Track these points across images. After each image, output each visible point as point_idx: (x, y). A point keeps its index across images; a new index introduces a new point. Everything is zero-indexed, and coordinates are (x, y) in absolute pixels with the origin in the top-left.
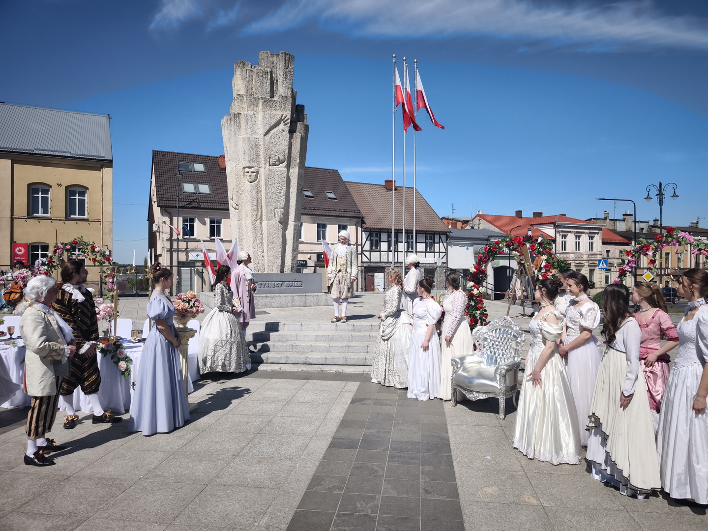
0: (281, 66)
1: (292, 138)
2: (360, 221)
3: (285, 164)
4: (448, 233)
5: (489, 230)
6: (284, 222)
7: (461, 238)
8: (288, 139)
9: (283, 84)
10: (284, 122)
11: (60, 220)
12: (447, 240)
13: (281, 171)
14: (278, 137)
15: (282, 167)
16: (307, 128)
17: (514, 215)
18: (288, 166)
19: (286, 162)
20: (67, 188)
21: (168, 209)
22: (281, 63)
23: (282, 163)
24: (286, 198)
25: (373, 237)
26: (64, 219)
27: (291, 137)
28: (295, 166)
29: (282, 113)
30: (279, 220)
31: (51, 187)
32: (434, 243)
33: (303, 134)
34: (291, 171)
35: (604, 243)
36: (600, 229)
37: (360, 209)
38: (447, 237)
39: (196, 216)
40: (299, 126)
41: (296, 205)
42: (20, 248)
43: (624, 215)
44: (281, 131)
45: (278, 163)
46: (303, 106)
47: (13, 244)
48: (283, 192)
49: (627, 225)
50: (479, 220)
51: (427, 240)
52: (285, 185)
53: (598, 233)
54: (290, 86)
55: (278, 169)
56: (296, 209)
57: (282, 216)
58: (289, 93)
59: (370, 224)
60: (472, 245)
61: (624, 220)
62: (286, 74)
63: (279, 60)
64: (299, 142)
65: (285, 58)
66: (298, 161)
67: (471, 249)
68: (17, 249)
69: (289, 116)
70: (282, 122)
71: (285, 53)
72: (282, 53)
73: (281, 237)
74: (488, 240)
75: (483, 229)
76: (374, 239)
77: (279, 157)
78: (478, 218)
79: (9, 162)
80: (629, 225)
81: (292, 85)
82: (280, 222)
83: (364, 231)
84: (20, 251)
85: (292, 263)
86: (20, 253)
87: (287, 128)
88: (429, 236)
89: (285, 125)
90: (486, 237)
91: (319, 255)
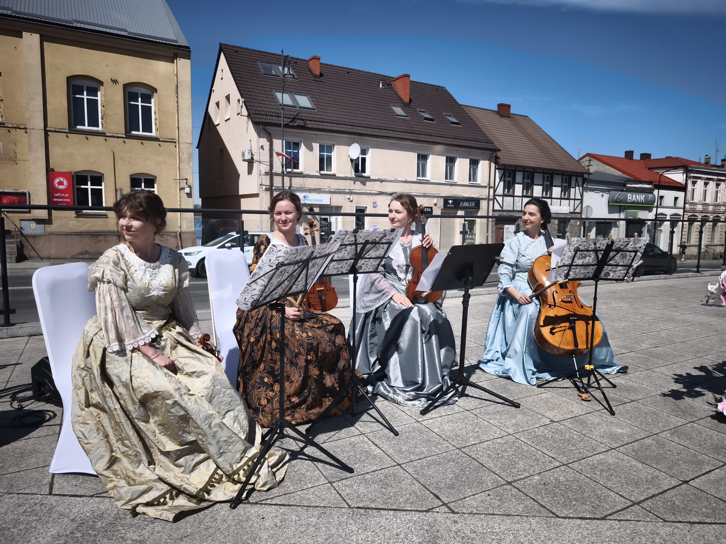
4: (586, 176)
11: (118, 137)
12: (584, 184)
17: (623, 156)
20: (126, 86)
21: (267, 127)
25: (506, 176)
26: (124, 136)
31: (101, 83)
32: (570, 187)
38: (584, 180)
39: (303, 140)
42: (62, 179)
47: (50, 174)
50: (590, 161)
51: (563, 182)
59: (505, 160)
60: (609, 191)
67: (606, 196)
68: (57, 181)
74: (624, 185)
76: (508, 179)
78: (587, 158)
79: (36, 38)
83: (498, 169)
84: (61, 183)
86: (61, 187)
88: (564, 178)
90: (623, 182)
91: (446, 200)
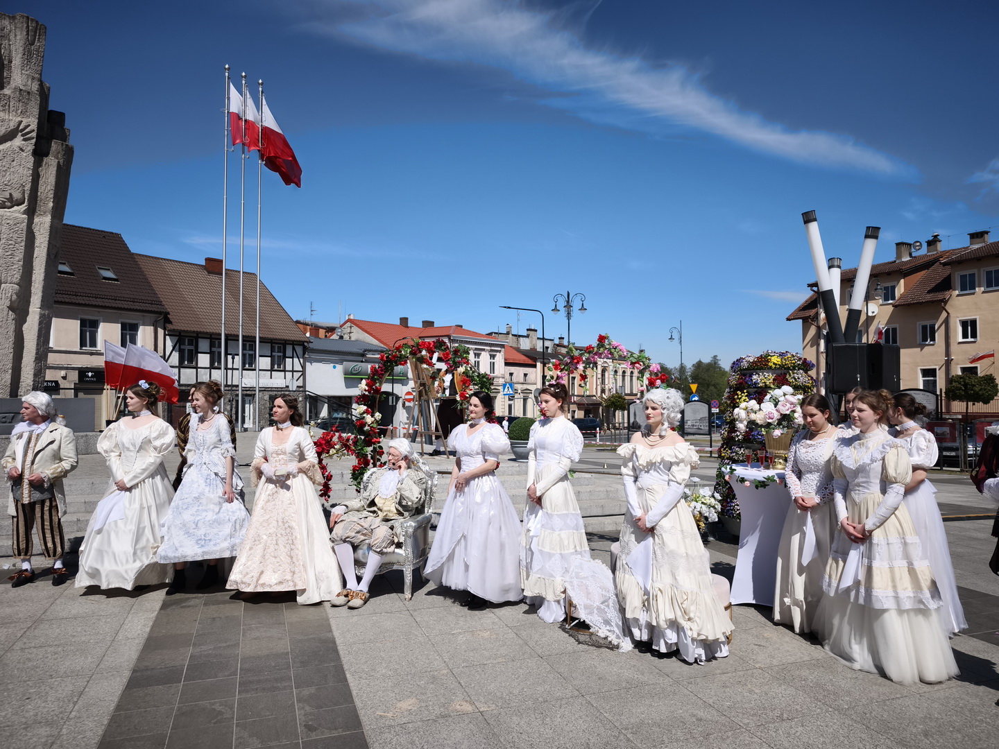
0: (18, 37)
1: (41, 166)
2: (162, 319)
3: (23, 207)
4: (306, 344)
5: (364, 342)
6: (19, 309)
7: (326, 351)
8: (31, 165)
9: (22, 70)
10: (22, 135)
12: (304, 354)
13: (16, 218)
14: (9, 159)
15: (18, 212)
16: (69, 153)
17: (398, 323)
18: (31, 212)
19: (26, 203)
22: (18, 33)
23: (18, 206)
24: (24, 266)
25: (184, 344)
27: (38, 164)
28: (45, 213)
29: (19, 119)
30: (8, 303)
32: (285, 357)
33: (61, 161)
34: (36, 220)
35: (507, 364)
36: (502, 346)
37: (162, 300)
38: (305, 350)
40: (55, 146)
41: (45, 280)
43: (528, 330)
44: (18, 150)
45: (8, 204)
46: (61, 116)
48: (20, 255)
49: (531, 342)
50: (351, 327)
51: (274, 352)
52: (23, 244)
53: (500, 351)
54: (37, 76)
55: (9, 214)
56: (44, 287)
57: (14, 297)
58: (35, 87)
59: (179, 324)
60: (341, 362)
61: (528, 336)
62: (28, 55)
63: (16, 27)
64: (54, 172)
65: (28, 27)
66: (51, 204)
67: (340, 368)
69: (34, 126)
70: (20, 134)
71: (28, 18)
72: (23, 17)
73: (11, 334)
74: (363, 355)
75: (357, 341)
76: (187, 347)
77: (11, 194)
78: (349, 324)
80: (534, 343)
81: (41, 74)
82: (11, 308)
83: (169, 335)
85: (33, 381)
87: (30, 147)
88: (276, 346)
89: (24, 140)
90: (361, 351)
91: (82, 372)
